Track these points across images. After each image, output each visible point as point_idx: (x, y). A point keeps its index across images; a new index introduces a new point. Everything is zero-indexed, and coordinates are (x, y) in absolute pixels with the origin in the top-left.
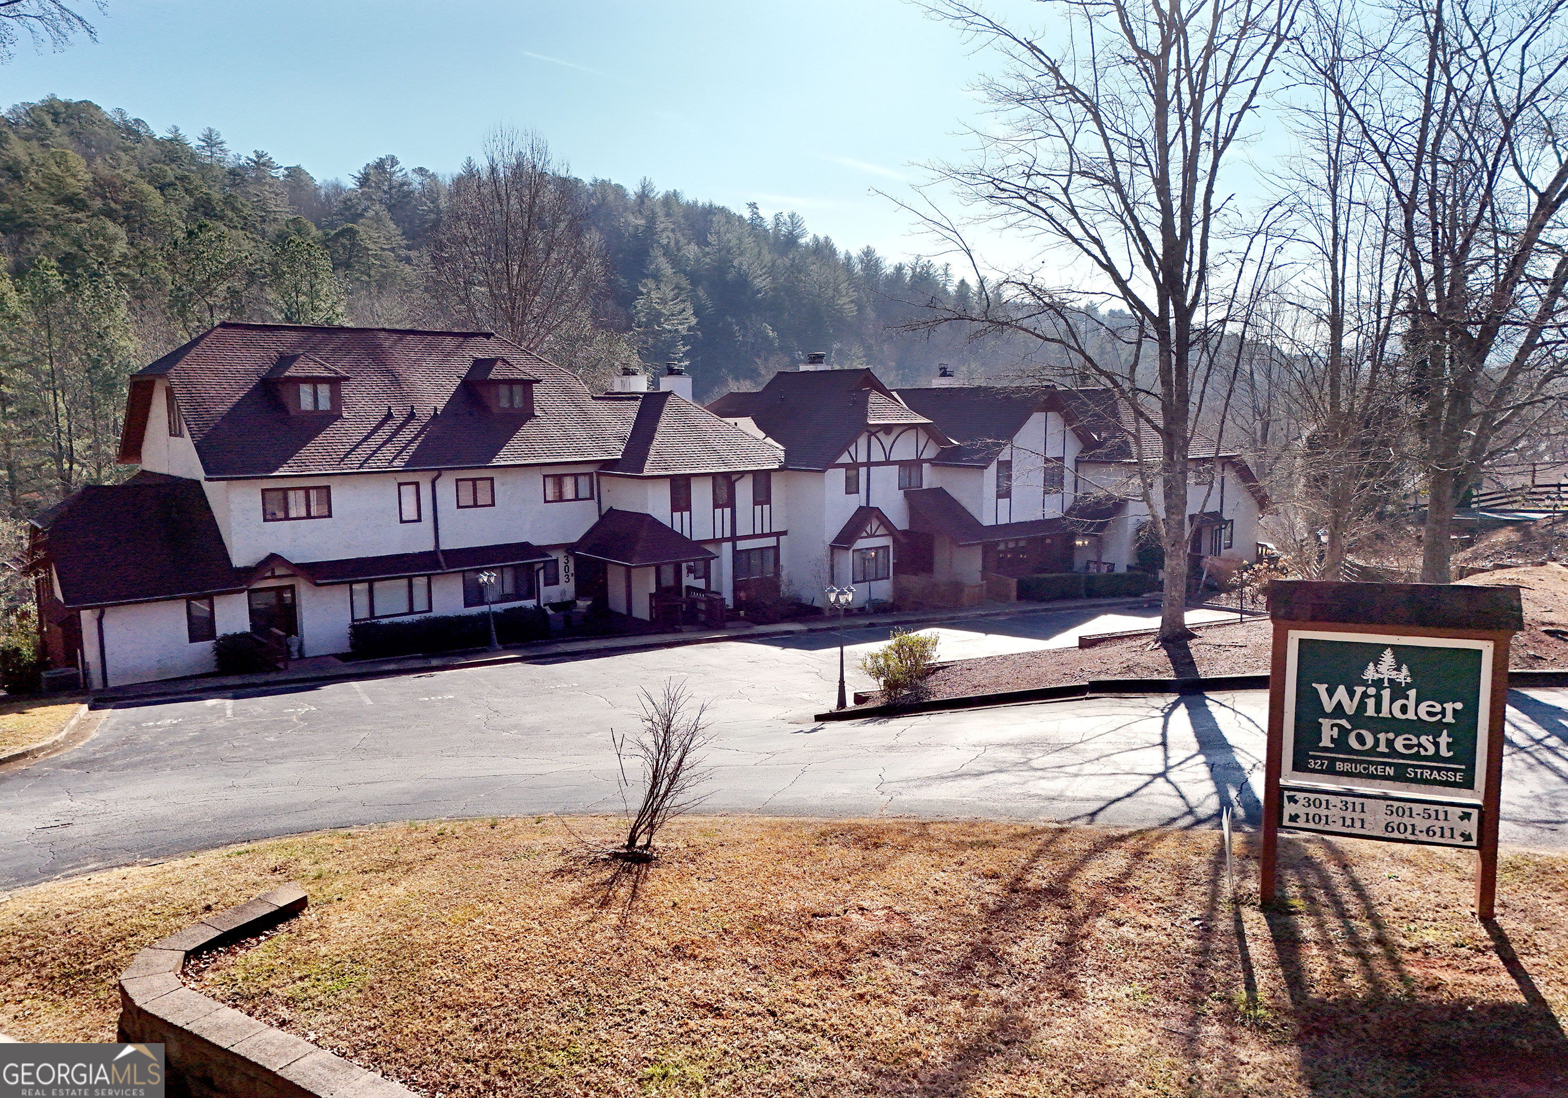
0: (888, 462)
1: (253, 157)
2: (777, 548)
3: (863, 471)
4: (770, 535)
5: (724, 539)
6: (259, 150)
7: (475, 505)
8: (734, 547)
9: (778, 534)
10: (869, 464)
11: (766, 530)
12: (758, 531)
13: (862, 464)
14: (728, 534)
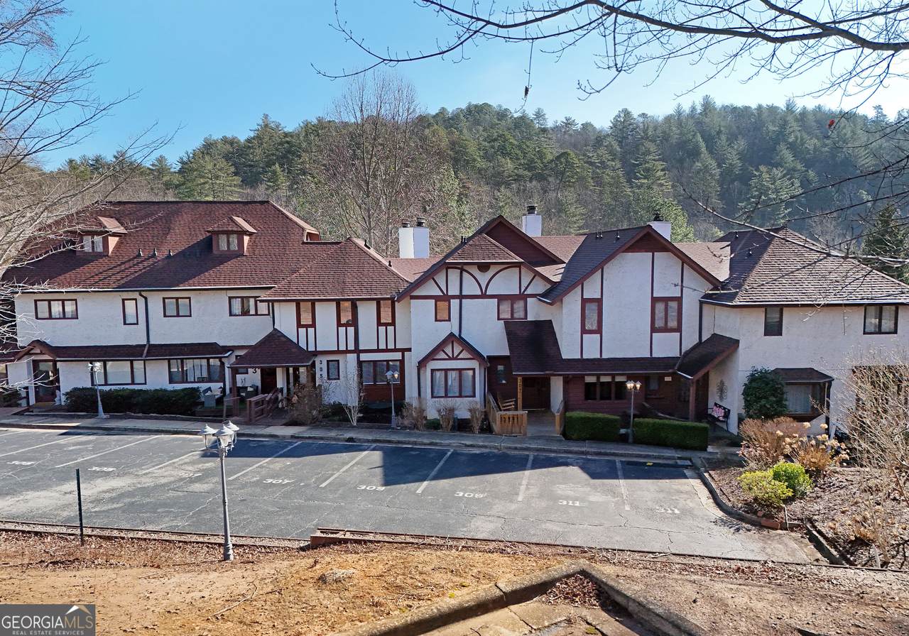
0: (484, 296)
1: (565, 121)
2: (402, 362)
3: (455, 303)
4: (395, 350)
5: (347, 351)
6: (568, 116)
7: (178, 315)
8: (358, 357)
9: (403, 351)
10: (461, 297)
11: (391, 346)
12: (382, 346)
13: (454, 297)
14: (351, 347)
